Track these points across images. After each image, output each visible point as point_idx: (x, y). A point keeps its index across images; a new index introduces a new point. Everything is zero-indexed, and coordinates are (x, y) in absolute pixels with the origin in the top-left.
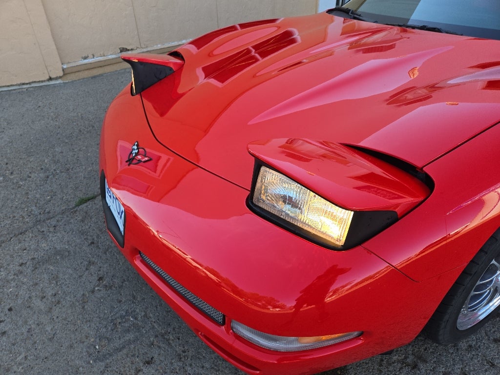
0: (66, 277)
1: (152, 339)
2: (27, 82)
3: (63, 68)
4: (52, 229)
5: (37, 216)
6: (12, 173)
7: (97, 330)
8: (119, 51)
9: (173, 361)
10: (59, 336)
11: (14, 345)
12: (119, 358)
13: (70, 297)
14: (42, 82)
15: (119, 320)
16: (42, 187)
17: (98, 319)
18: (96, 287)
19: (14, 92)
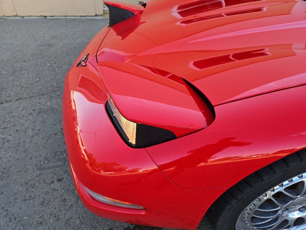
0: (49, 122)
1: (68, 169)
2: (84, 15)
3: (104, 10)
4: (56, 97)
5: (54, 88)
6: (55, 63)
7: (47, 155)
8: (139, 3)
9: (71, 184)
10: (29, 151)
11: (9, 148)
12: (48, 172)
13: (45, 134)
14: (92, 16)
15: (59, 153)
16: (64, 74)
17: (50, 149)
18: (59, 132)
19: (77, 20)
